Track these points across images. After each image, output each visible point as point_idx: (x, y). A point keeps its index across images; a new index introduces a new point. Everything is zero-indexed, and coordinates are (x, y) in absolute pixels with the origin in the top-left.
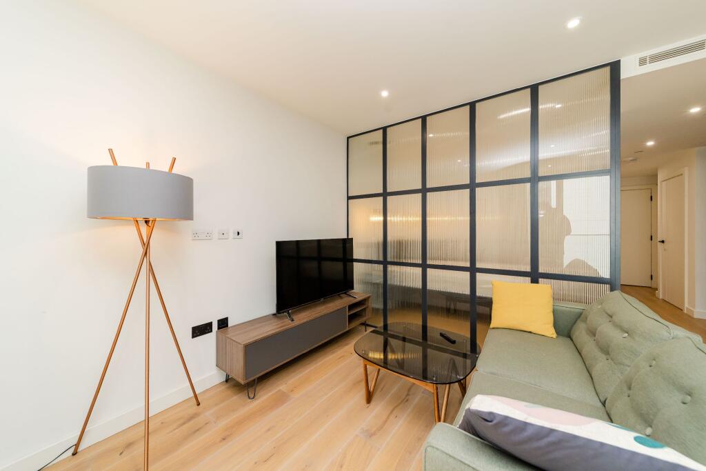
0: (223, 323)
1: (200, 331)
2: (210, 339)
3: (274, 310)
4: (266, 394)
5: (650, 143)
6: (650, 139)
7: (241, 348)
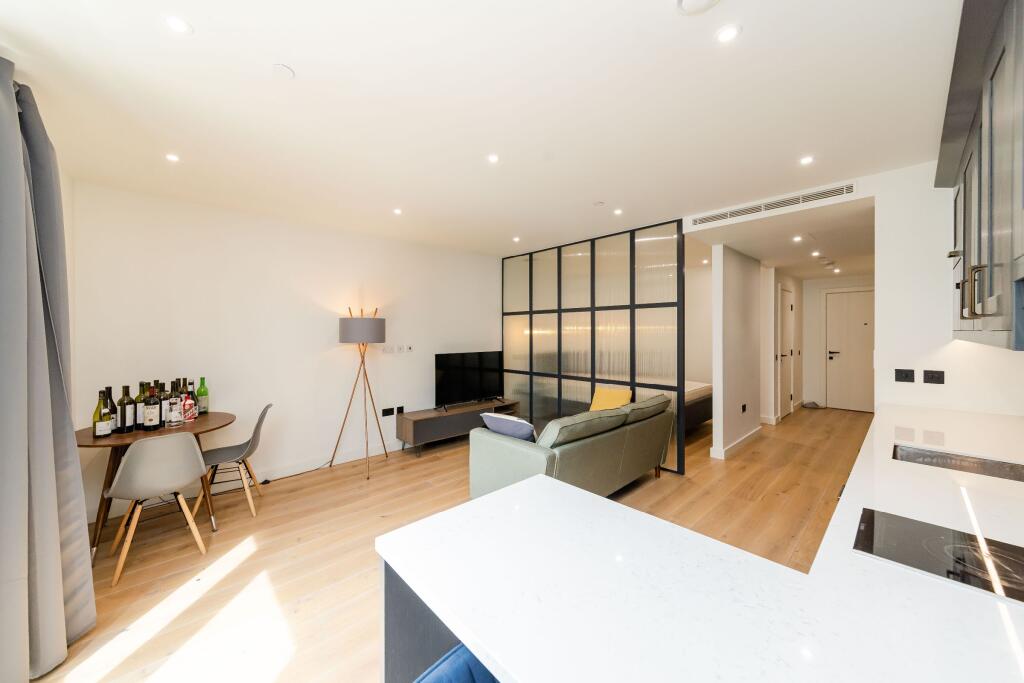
0: (400, 410)
1: (387, 412)
2: (392, 419)
3: (433, 406)
4: (426, 457)
5: (816, 254)
6: (815, 249)
7: (411, 423)
